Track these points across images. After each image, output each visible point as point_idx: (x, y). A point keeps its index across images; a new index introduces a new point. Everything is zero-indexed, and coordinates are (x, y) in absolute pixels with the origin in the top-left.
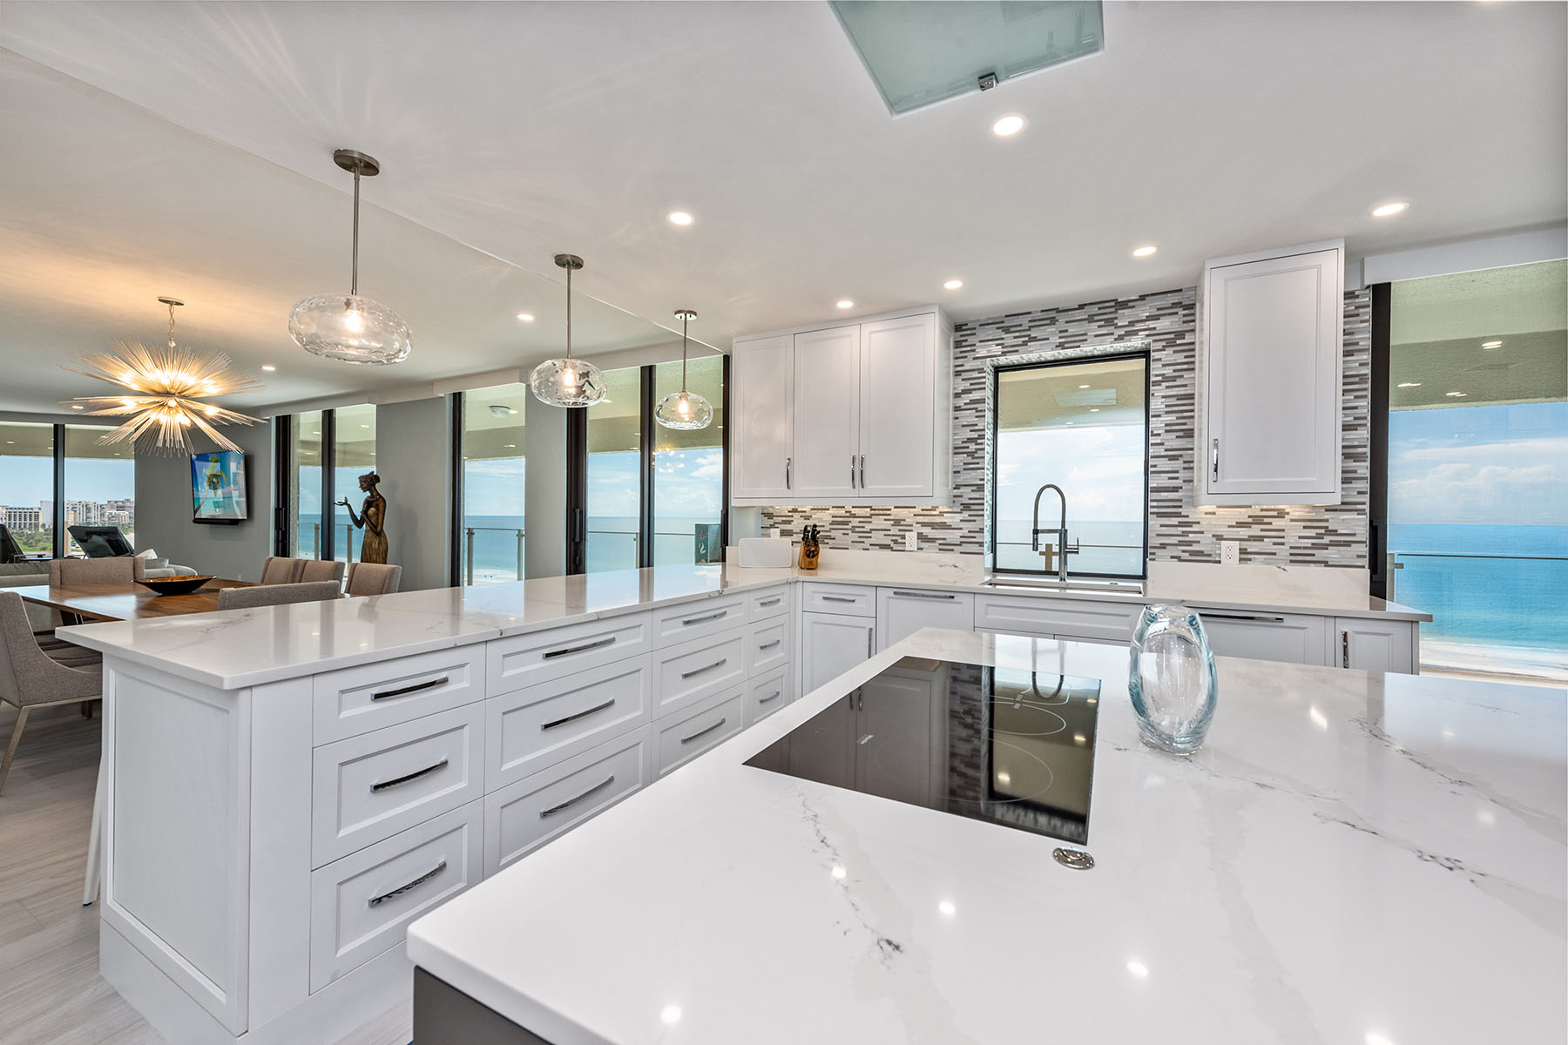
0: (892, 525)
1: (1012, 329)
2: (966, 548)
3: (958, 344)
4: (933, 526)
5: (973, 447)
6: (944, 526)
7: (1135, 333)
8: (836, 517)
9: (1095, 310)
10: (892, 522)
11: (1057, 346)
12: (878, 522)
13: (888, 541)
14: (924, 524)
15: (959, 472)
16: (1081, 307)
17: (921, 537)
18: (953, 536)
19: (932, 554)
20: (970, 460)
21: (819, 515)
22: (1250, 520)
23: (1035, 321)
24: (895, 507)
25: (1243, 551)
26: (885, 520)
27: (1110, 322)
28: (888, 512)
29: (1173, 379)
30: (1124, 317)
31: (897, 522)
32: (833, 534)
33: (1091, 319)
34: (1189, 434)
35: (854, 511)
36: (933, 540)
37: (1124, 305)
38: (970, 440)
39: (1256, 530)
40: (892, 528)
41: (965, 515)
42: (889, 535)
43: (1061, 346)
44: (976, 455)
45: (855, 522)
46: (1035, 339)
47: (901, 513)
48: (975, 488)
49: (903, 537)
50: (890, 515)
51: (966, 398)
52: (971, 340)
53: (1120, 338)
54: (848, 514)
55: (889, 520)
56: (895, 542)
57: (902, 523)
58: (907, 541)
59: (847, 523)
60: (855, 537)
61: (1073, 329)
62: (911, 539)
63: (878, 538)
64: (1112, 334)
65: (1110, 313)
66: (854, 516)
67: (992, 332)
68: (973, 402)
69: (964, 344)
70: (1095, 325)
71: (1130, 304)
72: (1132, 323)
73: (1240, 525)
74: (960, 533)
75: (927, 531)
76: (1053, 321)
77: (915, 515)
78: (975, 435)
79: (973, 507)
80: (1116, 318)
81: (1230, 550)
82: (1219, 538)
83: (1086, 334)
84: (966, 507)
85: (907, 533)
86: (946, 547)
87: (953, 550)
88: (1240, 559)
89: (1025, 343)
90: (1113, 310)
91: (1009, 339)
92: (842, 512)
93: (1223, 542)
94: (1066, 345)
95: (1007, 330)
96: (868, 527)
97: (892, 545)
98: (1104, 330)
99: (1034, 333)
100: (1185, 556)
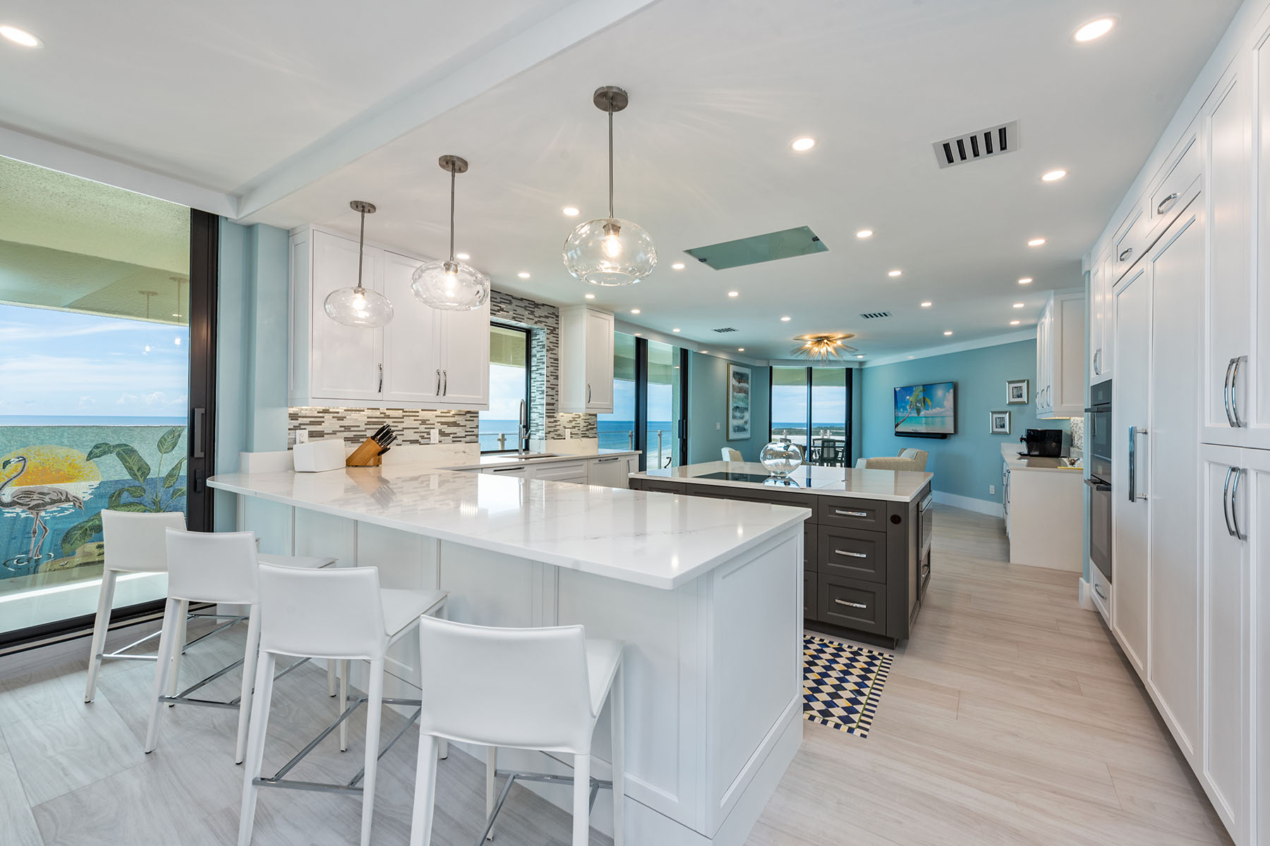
0: (420, 424)
2: (468, 438)
4: (448, 424)
6: (455, 424)
7: (541, 322)
8: (372, 418)
9: (526, 303)
10: (420, 422)
12: (409, 422)
13: (416, 437)
14: (442, 423)
16: (522, 299)
17: (442, 433)
18: (460, 432)
19: (449, 446)
21: (354, 415)
22: (572, 419)
23: (503, 299)
24: (422, 410)
25: (571, 433)
26: (415, 420)
27: (532, 313)
28: (417, 414)
29: (552, 350)
30: (538, 312)
31: (424, 422)
33: (525, 308)
34: (557, 378)
35: (388, 413)
36: (448, 435)
37: (536, 305)
39: (573, 424)
40: (419, 427)
41: (467, 416)
42: (418, 432)
43: (514, 318)
45: (389, 422)
46: (504, 310)
47: (423, 415)
49: (429, 433)
50: (418, 416)
53: (536, 323)
54: (382, 415)
55: (418, 420)
56: (423, 437)
57: (427, 422)
58: (432, 436)
59: (381, 423)
61: (520, 311)
62: (435, 434)
63: (410, 435)
66: (388, 417)
70: (528, 312)
71: (539, 306)
72: (540, 317)
73: (571, 421)
74: (463, 429)
75: (444, 428)
76: (510, 303)
77: (436, 416)
80: (535, 311)
81: (568, 432)
82: (565, 428)
83: (524, 315)
85: (431, 430)
86: (456, 440)
87: (460, 441)
88: (570, 437)
89: (498, 311)
90: (533, 306)
92: (377, 413)
97: (420, 440)
98: (531, 317)
99: (503, 306)
100: (556, 437)
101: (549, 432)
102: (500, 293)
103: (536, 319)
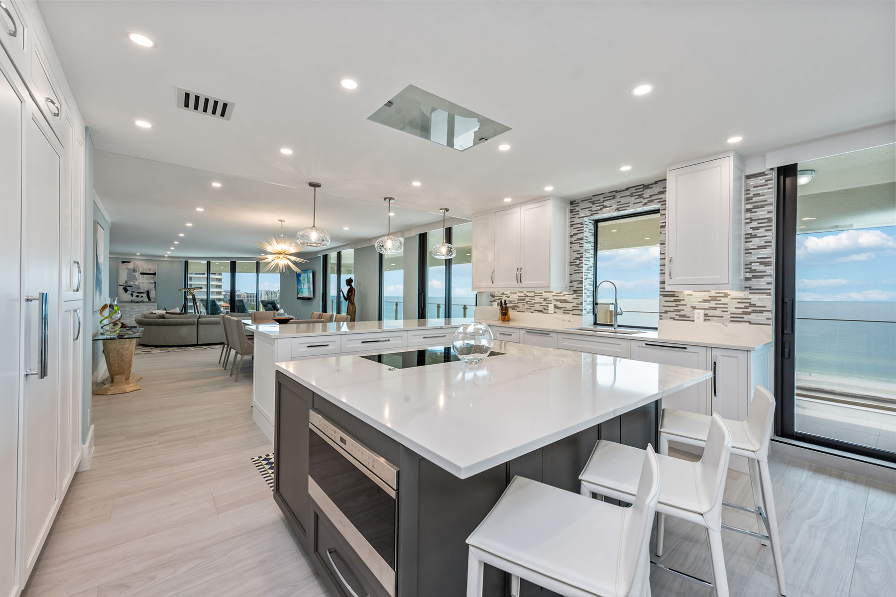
1: (595, 202)
2: (574, 312)
3: (571, 211)
4: (561, 301)
5: (578, 262)
6: (565, 301)
7: (652, 201)
8: (520, 297)
9: (633, 190)
11: (616, 210)
12: (537, 299)
13: (541, 308)
14: (557, 300)
15: (572, 274)
16: (627, 189)
17: (556, 307)
18: (569, 306)
19: (560, 315)
20: (576, 268)
21: (512, 296)
22: (710, 299)
23: (606, 197)
24: (545, 292)
25: (706, 315)
26: (540, 298)
27: (640, 196)
28: (541, 294)
30: (647, 193)
31: (545, 299)
32: (519, 305)
33: (631, 195)
35: (527, 294)
36: (560, 308)
37: (646, 187)
38: (577, 258)
39: (713, 304)
40: (543, 302)
41: (575, 296)
42: (542, 306)
43: (618, 210)
44: (579, 266)
45: (528, 299)
46: (605, 207)
47: (545, 295)
48: (579, 282)
49: (548, 307)
50: (542, 296)
51: (575, 238)
52: (577, 209)
53: (645, 204)
54: (525, 295)
55: (542, 298)
56: (544, 309)
57: (547, 300)
58: (549, 308)
59: (524, 300)
60: (527, 306)
61: (624, 200)
62: (551, 308)
63: (537, 307)
64: (642, 202)
65: (641, 191)
66: (527, 296)
67: (587, 204)
68: (578, 239)
69: (574, 211)
70: (633, 198)
71: (650, 186)
72: (651, 196)
73: (705, 301)
74: (571, 305)
75: (558, 304)
76: (614, 197)
77: (553, 296)
78: (579, 256)
79: (578, 292)
80: (643, 194)
81: (699, 315)
82: (694, 308)
83: (629, 203)
84: (575, 292)
85: (549, 305)
86: (566, 311)
87: (569, 313)
88: (705, 320)
89: (601, 209)
90: (642, 190)
91: (594, 208)
92: (522, 294)
93: (695, 310)
94: (620, 209)
95: (593, 203)
96: (533, 301)
97: (543, 310)
98: (638, 201)
99: (605, 204)
100: (677, 318)
101: (666, 312)
102: (604, 194)
103: (646, 201)
